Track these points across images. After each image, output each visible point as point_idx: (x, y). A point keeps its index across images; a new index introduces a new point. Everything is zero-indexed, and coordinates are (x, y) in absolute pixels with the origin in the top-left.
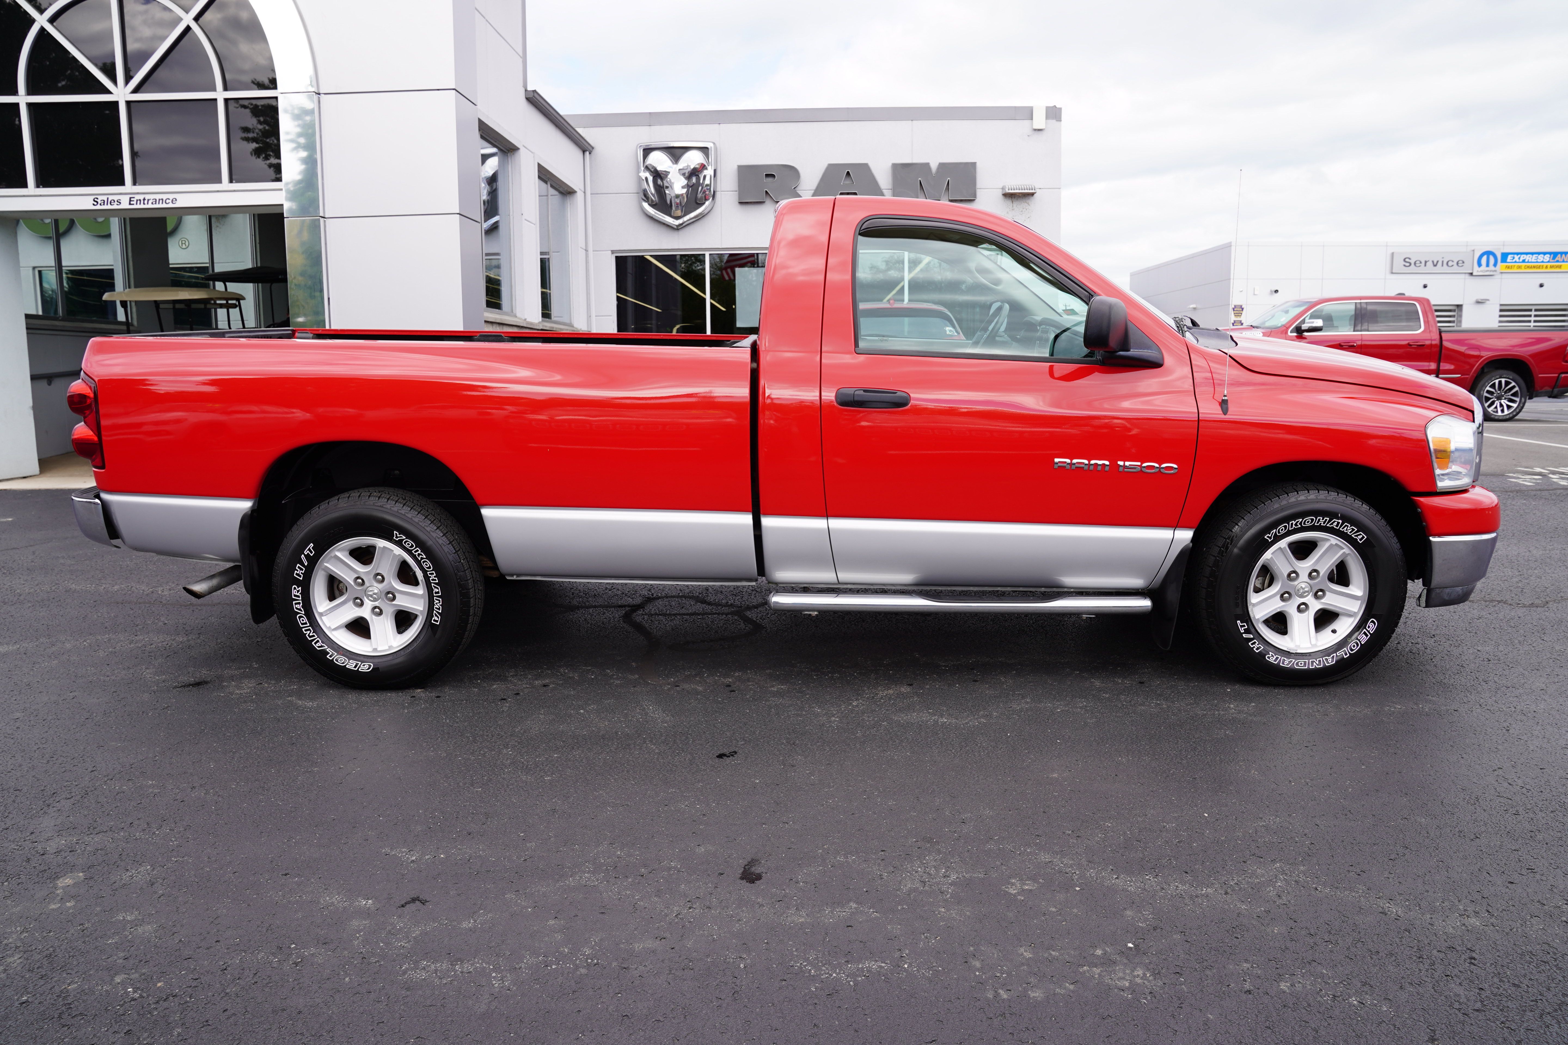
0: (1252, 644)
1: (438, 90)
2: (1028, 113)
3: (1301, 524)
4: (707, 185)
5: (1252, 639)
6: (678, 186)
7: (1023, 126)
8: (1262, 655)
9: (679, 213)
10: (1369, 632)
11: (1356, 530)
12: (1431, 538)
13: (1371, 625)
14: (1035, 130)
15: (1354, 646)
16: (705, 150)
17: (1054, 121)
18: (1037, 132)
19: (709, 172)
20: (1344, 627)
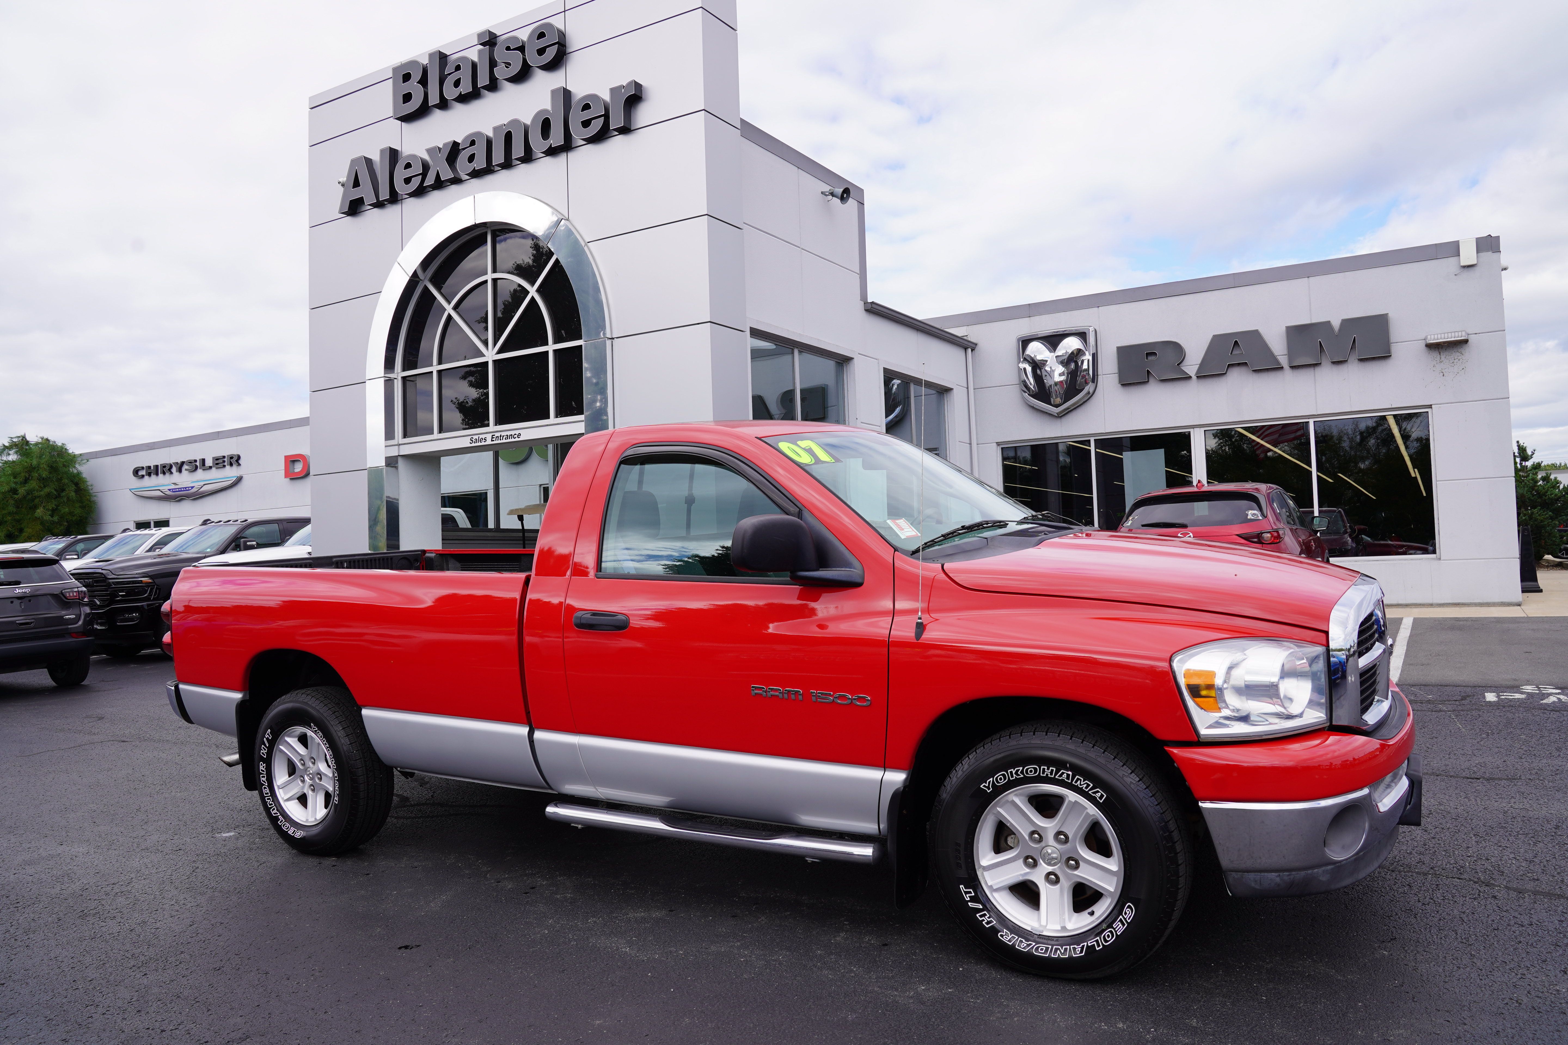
0: (981, 916)
1: (698, 324)
2: (1453, 249)
3: (1022, 772)
4: (1085, 370)
5: (980, 910)
6: (1057, 374)
7: (1448, 265)
8: (994, 931)
9: (1058, 400)
10: (1125, 919)
11: (1092, 785)
12: (1200, 804)
13: (1128, 911)
14: (1464, 267)
15: (1108, 936)
16: (1082, 335)
17: (1490, 253)
18: (1466, 269)
19: (1088, 357)
20: (1102, 908)
